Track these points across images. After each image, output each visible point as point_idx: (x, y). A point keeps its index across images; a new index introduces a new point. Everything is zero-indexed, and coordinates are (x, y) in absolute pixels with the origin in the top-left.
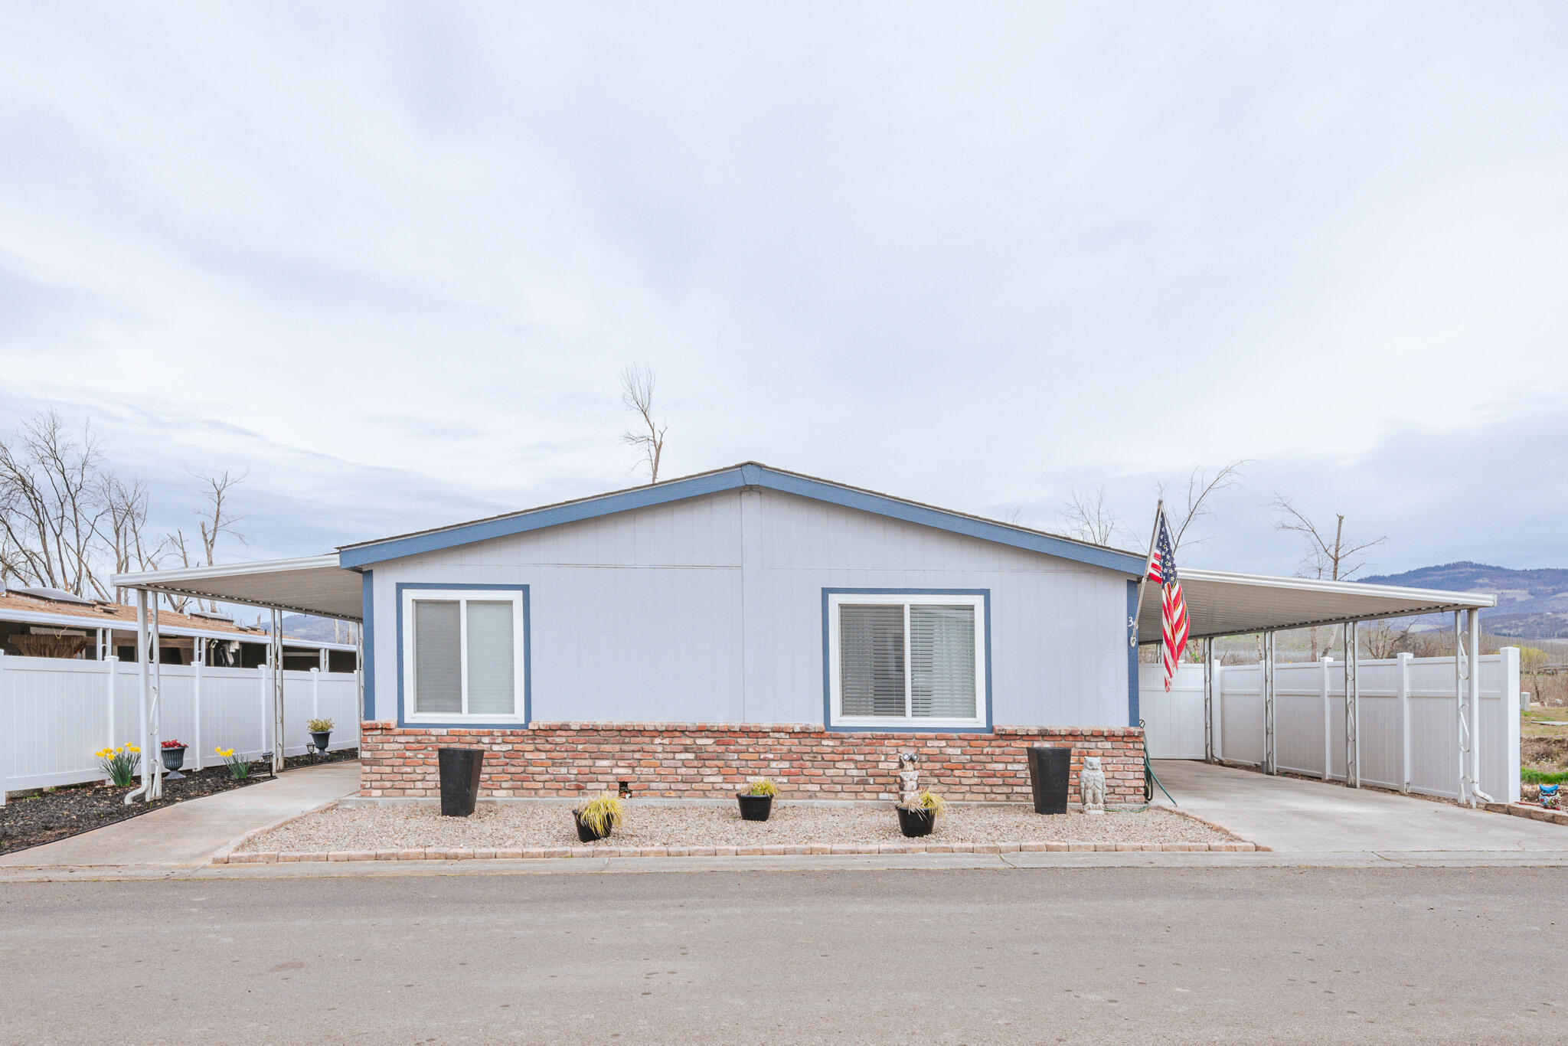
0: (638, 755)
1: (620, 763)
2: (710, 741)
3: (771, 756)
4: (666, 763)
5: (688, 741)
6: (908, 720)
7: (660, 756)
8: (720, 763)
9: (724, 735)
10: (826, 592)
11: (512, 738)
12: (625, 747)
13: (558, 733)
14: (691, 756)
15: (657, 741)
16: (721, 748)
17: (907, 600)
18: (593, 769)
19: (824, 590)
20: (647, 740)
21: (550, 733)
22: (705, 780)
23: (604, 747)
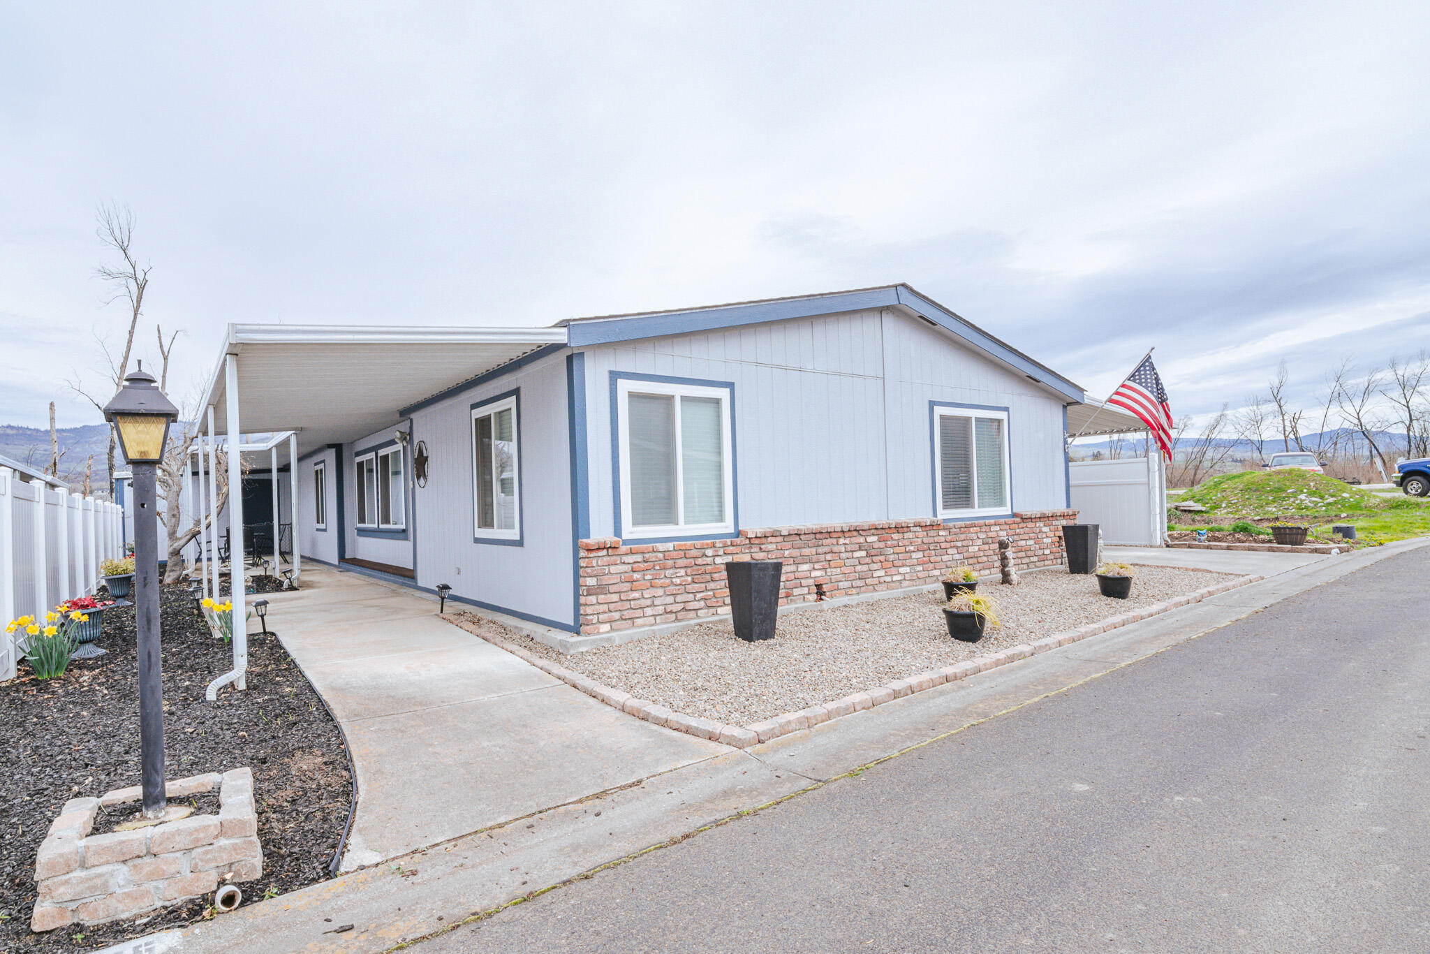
0: (829, 557)
1: (817, 566)
2: (874, 539)
3: (912, 548)
4: (848, 562)
5: (862, 540)
6: (976, 512)
7: (843, 555)
8: (882, 558)
9: (882, 531)
10: (932, 404)
11: (731, 548)
12: (821, 550)
13: (770, 539)
14: (863, 553)
15: (842, 541)
16: (882, 545)
17: (973, 414)
18: (797, 575)
19: (930, 402)
20: (834, 541)
21: (764, 540)
22: (874, 575)
23: (806, 551)
